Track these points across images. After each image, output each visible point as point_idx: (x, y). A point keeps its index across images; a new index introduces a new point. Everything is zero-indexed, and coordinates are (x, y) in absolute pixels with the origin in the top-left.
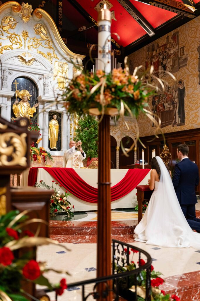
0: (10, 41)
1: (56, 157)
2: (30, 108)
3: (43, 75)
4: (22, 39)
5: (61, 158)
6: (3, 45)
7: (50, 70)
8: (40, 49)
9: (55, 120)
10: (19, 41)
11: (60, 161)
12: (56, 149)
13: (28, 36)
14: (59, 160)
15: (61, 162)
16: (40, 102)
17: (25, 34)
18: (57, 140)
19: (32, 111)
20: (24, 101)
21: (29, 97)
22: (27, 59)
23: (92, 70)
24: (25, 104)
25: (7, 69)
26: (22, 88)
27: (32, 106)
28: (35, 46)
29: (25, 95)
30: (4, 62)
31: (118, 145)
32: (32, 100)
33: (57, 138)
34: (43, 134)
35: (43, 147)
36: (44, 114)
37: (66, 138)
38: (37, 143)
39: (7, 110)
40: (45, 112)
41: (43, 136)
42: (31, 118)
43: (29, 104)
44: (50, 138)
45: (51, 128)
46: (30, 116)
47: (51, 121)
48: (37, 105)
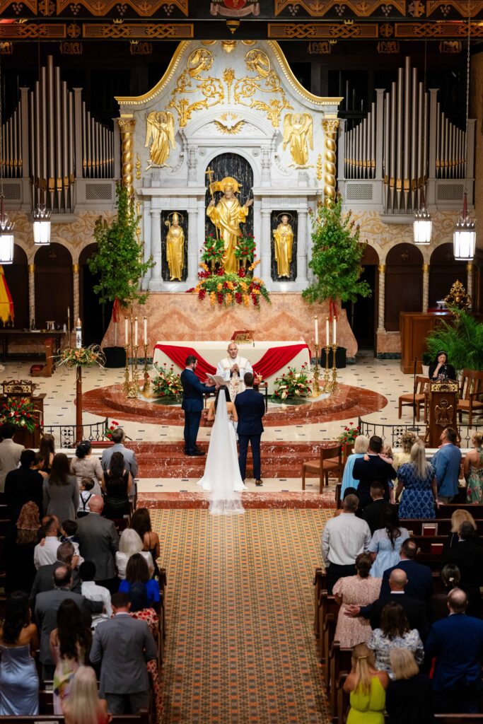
0: (203, 93)
1: (278, 295)
2: (239, 209)
3: (260, 147)
4: (224, 84)
5: (286, 297)
6: (191, 103)
7: (272, 137)
8: (258, 96)
9: (286, 225)
10: (218, 90)
11: (286, 301)
12: (288, 276)
13: (234, 78)
14: (284, 300)
15: (287, 304)
16: (256, 196)
17: (230, 75)
18: (290, 261)
19: (241, 213)
20: (228, 198)
21: (236, 189)
22: (229, 123)
23: (369, 114)
24: (230, 203)
25: (197, 146)
26: (226, 173)
27: (242, 204)
28: (248, 93)
29: (228, 187)
30: (190, 137)
31: (425, 262)
32: (245, 192)
33: (290, 257)
34: (261, 254)
35: (261, 275)
36: (262, 217)
37: (303, 259)
38: (250, 269)
39: (199, 217)
40: (264, 215)
41: (261, 256)
42: (241, 224)
43: (237, 200)
44: (276, 257)
45: (277, 240)
46: (239, 221)
47: (276, 229)
48: (249, 203)
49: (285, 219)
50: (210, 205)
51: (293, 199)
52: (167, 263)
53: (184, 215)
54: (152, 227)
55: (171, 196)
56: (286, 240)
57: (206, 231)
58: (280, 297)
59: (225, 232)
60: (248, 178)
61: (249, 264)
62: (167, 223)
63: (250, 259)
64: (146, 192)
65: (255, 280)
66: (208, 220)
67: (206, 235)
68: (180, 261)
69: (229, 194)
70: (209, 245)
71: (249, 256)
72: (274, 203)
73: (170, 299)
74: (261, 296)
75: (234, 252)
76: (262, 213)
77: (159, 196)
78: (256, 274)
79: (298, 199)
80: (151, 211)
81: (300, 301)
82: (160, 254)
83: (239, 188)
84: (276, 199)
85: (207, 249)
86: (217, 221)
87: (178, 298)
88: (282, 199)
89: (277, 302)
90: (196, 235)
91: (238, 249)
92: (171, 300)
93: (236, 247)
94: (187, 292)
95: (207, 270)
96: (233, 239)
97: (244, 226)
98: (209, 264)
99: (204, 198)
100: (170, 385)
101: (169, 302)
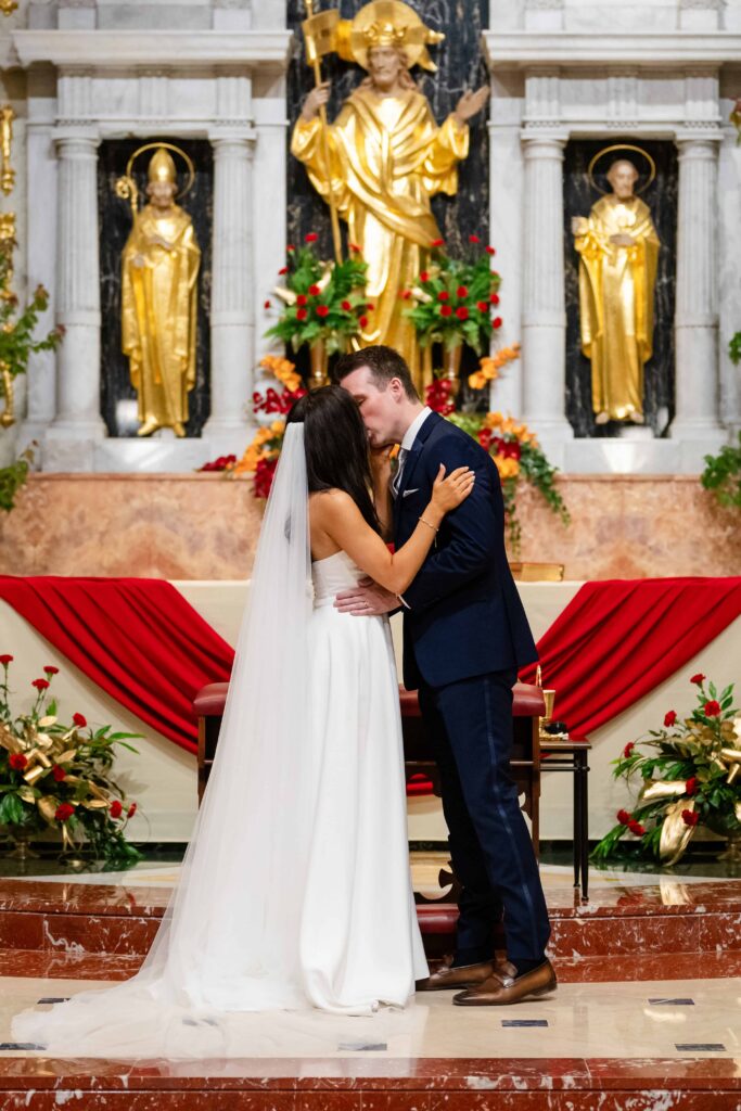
1: (596, 486)
2: (428, 132)
5: (636, 493)
9: (625, 200)
11: (633, 510)
14: (623, 505)
15: (635, 522)
16: (499, 75)
18: (647, 356)
20: (382, 88)
21: (415, 52)
24: (390, 108)
27: (441, 113)
29: (385, 41)
32: (454, 68)
33: (643, 336)
34: (522, 317)
35: (524, 408)
36: (527, 162)
37: (704, 335)
38: (475, 381)
39: (258, 163)
40: (534, 152)
41: (523, 327)
42: (438, 200)
43: (421, 99)
44: (586, 338)
45: (591, 265)
46: (431, 185)
47: (587, 214)
48: (470, 105)
49: (624, 173)
50: (307, 110)
51: (658, 84)
52: (125, 361)
53: (196, 156)
54: (59, 205)
55: (140, 71)
56: (630, 265)
57: (290, 233)
58: (607, 493)
59: (372, 228)
60: (468, 11)
61: (471, 361)
62: (125, 186)
63: (474, 341)
64: (35, 46)
65: (498, 423)
66: (298, 176)
67: (290, 242)
68: (181, 351)
69: (387, 67)
70: (300, 278)
71: (471, 327)
72: (577, 100)
73: (128, 498)
74: (524, 489)
75: (410, 311)
76: (525, 144)
77: (90, 71)
78: (503, 403)
79: (678, 85)
80: (58, 133)
81: (692, 511)
82: (95, 319)
83: (432, 50)
84: (587, 85)
85: (291, 297)
86: (337, 185)
87: (162, 498)
88: (612, 81)
89: (594, 513)
90: (248, 239)
91: (428, 298)
92: (136, 504)
93: (418, 292)
94: (208, 468)
95: (293, 387)
96: (405, 260)
97: (451, 212)
98: (300, 359)
99: (282, 84)
100: (30, 776)
101: (123, 512)
